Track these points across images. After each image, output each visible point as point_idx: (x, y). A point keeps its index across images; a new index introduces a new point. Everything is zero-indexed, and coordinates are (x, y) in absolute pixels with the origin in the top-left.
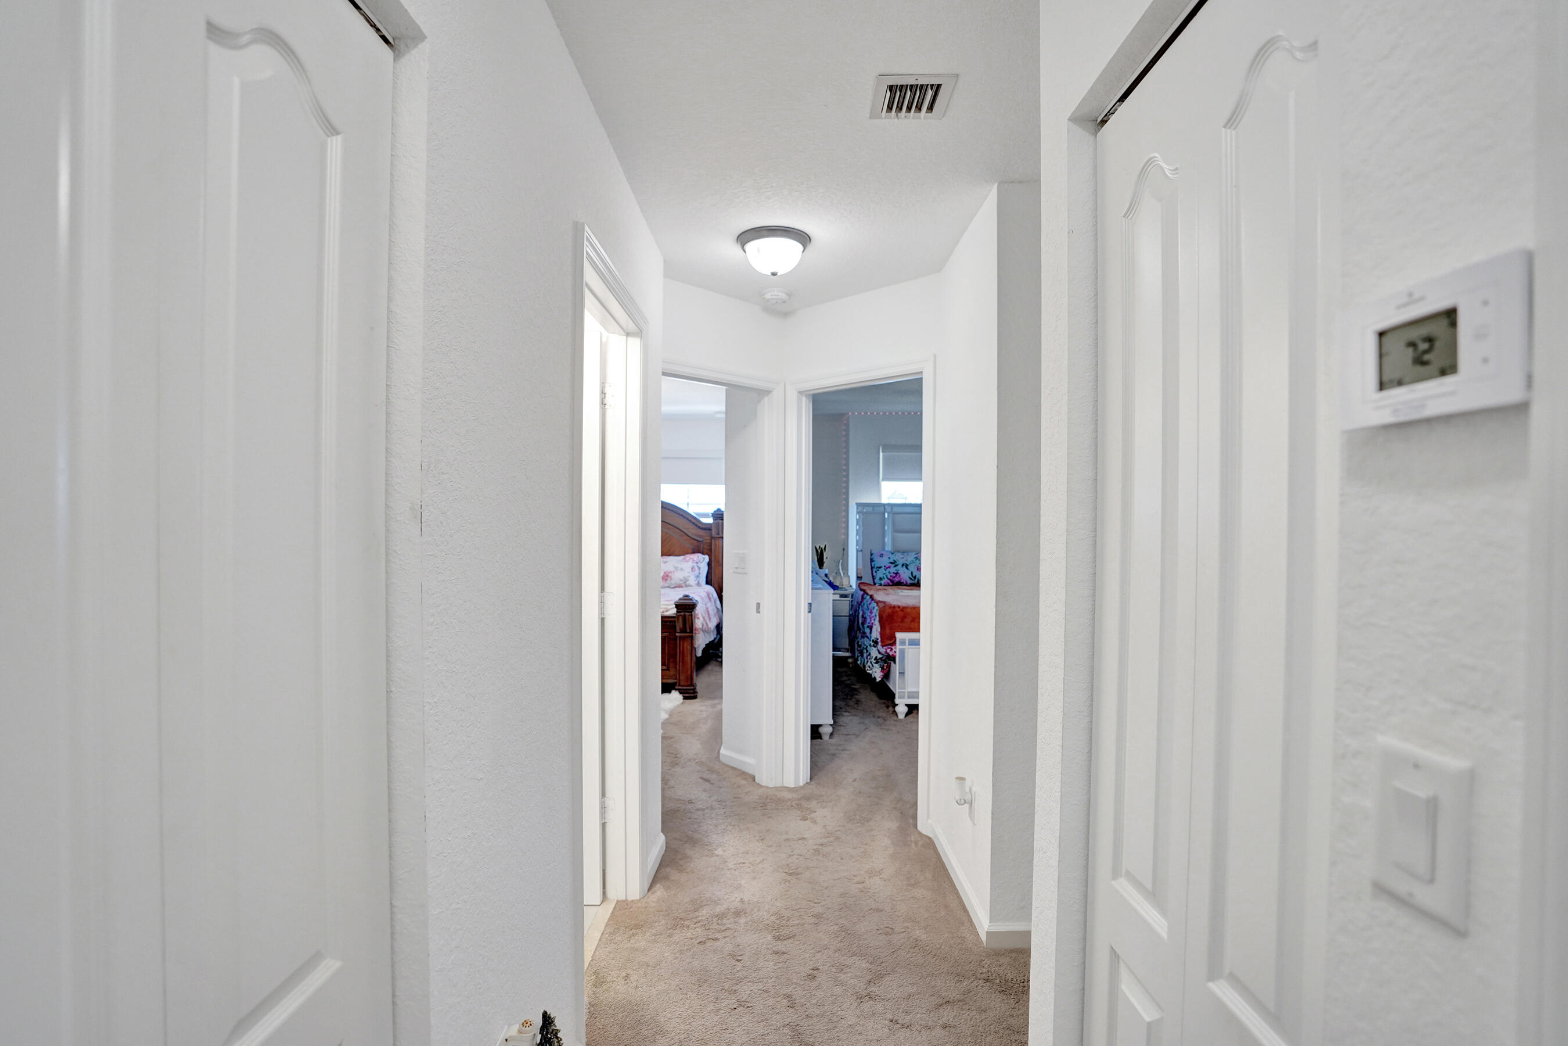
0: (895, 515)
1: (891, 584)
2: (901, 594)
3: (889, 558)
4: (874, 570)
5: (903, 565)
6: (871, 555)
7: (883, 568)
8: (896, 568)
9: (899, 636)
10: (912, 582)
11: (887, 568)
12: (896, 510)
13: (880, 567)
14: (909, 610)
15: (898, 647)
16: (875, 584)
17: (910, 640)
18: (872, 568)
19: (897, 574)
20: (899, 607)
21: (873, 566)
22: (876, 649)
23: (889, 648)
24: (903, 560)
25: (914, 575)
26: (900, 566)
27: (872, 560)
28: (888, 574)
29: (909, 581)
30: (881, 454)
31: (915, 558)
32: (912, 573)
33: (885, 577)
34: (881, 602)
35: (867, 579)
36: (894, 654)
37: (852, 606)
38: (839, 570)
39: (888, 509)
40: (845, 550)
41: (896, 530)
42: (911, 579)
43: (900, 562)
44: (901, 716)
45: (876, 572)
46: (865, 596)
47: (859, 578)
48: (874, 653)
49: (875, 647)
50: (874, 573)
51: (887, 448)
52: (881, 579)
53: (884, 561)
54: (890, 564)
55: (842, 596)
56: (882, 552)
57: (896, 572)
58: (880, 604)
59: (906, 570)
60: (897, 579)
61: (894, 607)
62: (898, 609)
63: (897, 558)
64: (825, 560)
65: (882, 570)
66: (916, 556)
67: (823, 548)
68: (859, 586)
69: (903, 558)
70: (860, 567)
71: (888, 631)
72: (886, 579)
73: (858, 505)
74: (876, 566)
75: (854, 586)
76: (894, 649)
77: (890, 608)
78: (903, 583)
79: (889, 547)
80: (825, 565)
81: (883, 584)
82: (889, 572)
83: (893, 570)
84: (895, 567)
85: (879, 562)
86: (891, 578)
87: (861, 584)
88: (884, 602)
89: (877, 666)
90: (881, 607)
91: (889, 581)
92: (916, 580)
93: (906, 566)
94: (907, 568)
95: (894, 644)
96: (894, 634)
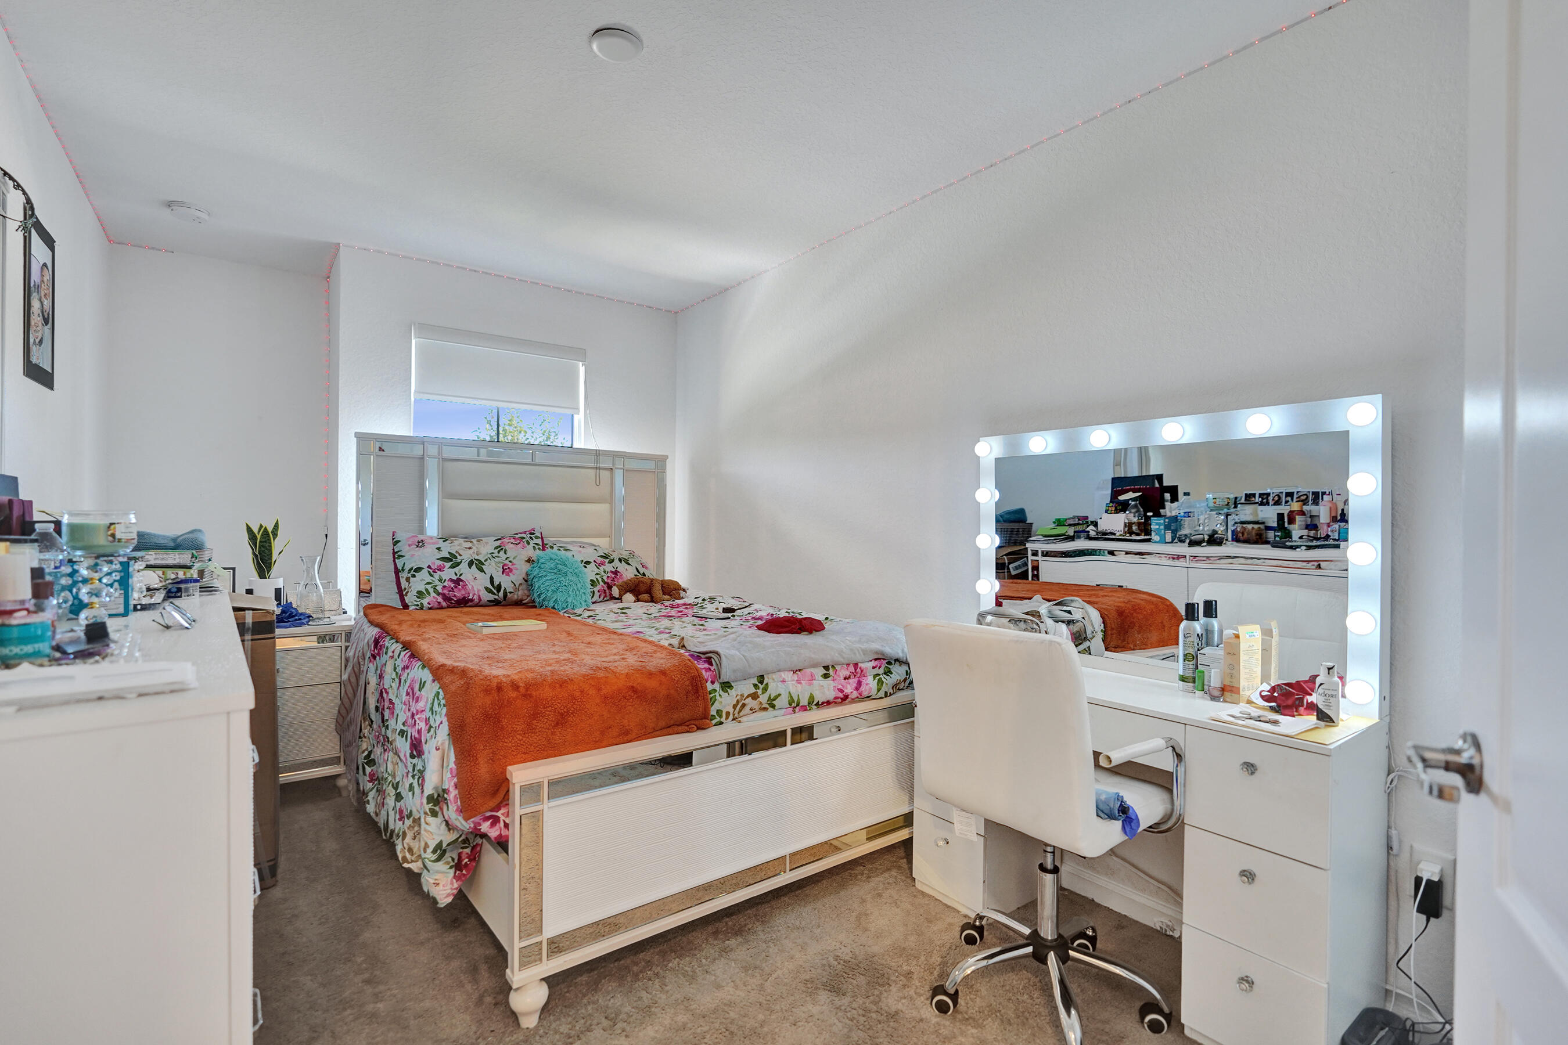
0: (448, 464)
1: (444, 604)
2: (486, 631)
3: (439, 549)
4: (403, 575)
5: (471, 564)
6: (395, 543)
7: (425, 572)
8: (456, 570)
9: (520, 775)
10: (491, 597)
11: (432, 571)
12: (448, 452)
13: (419, 570)
14: (547, 693)
15: (518, 808)
16: (406, 606)
17: (552, 783)
18: (397, 572)
19: (457, 581)
20: (515, 686)
21: (400, 567)
22: (440, 819)
23: (487, 819)
24: (471, 551)
25: (496, 583)
26: (464, 566)
27: (396, 555)
28: (437, 583)
29: (487, 597)
30: (413, 342)
31: (496, 548)
32: (492, 578)
33: (431, 590)
34: (452, 670)
35: (385, 594)
36: (504, 832)
37: (347, 660)
38: (313, 578)
39: (432, 450)
40: (328, 537)
41: (447, 494)
42: (490, 591)
43: (466, 556)
44: (529, 1022)
45: (408, 580)
46: (388, 642)
47: (363, 592)
48: (434, 832)
49: (434, 814)
50: (403, 582)
51: (426, 329)
52: (420, 595)
53: (428, 556)
54: (440, 563)
55: (322, 638)
56: (421, 537)
57: (455, 578)
58: (448, 679)
59: (478, 574)
60: (458, 594)
61: (499, 688)
62: (514, 694)
63: (457, 548)
64: (275, 556)
65: (424, 575)
66: (498, 543)
67: (270, 530)
68: (365, 615)
69: (470, 548)
70: (366, 567)
71: (484, 770)
72: (433, 594)
73: (361, 438)
74: (407, 568)
75: (352, 612)
76: (502, 818)
77: (487, 691)
78: (472, 600)
79: (432, 529)
80: (275, 570)
81: (426, 604)
82: (440, 580)
83: (448, 574)
84: (452, 567)
85: (412, 558)
86: (446, 592)
87: (370, 612)
88: (463, 673)
89: (441, 866)
90: (453, 688)
91: (440, 599)
92: (501, 594)
93: (478, 565)
94: (482, 570)
95: (505, 801)
96: (504, 772)
